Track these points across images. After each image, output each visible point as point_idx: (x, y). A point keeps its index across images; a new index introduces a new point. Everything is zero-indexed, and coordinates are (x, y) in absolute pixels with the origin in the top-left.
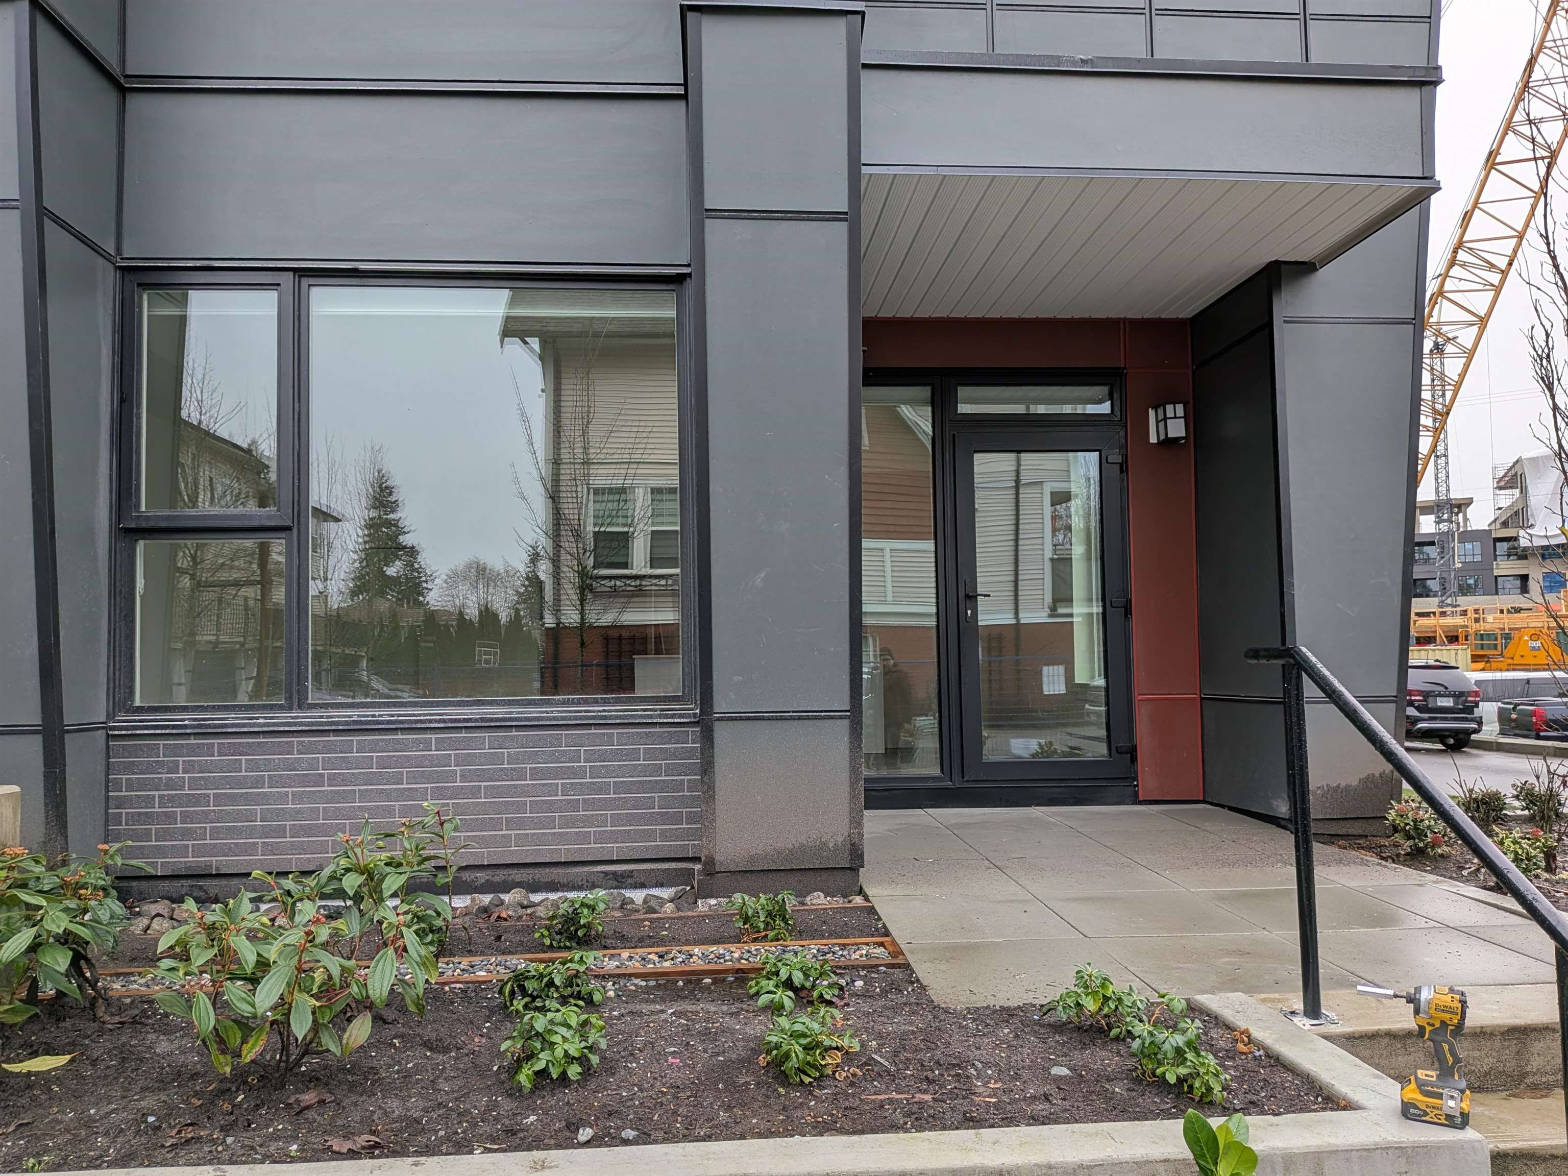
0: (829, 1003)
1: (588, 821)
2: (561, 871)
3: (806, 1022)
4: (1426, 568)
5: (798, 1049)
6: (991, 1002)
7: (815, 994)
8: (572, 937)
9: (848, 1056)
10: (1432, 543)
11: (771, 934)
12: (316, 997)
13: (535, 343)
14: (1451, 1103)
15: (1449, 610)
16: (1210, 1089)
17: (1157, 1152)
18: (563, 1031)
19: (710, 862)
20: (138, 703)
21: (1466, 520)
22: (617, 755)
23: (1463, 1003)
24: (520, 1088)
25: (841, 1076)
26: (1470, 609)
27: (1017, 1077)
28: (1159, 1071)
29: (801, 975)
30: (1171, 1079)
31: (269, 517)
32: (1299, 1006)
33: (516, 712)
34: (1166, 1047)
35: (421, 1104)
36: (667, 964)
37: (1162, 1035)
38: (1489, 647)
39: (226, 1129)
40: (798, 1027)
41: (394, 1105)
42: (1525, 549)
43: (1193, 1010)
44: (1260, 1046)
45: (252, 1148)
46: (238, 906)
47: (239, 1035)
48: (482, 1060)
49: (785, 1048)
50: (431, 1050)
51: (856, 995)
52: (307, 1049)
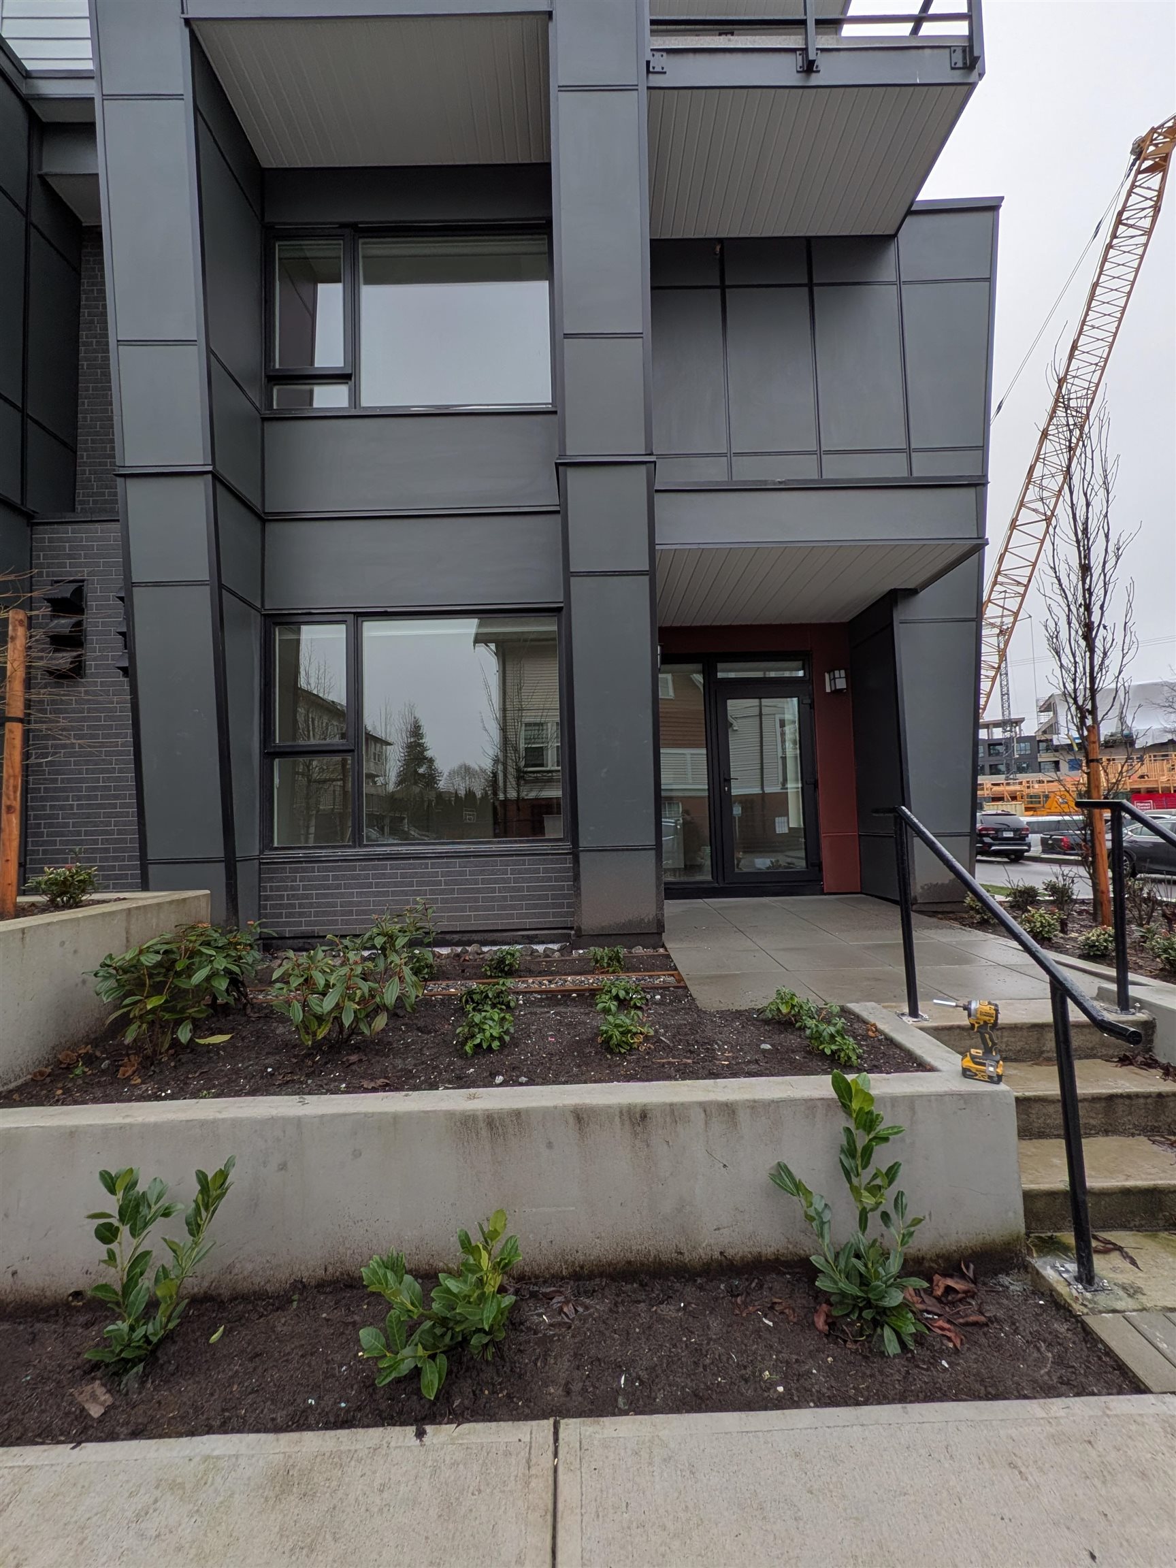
0: (640, 1008)
1: (513, 907)
2: (499, 934)
3: (623, 1019)
4: (998, 758)
5: (617, 1033)
6: (731, 1007)
7: (632, 1003)
8: (502, 971)
9: (647, 1038)
10: (1001, 744)
11: (611, 970)
12: (358, 1003)
13: (493, 646)
14: (991, 1069)
15: (1011, 781)
16: (849, 1058)
17: (816, 1094)
18: (490, 1022)
19: (579, 930)
20: (276, 845)
21: (1020, 730)
22: (527, 871)
23: (997, 1010)
24: (466, 1053)
25: (642, 1049)
26: (1024, 781)
27: (741, 1050)
28: (821, 1047)
29: (623, 992)
30: (828, 1052)
31: (343, 745)
32: (907, 1010)
33: (472, 848)
34: (825, 1034)
35: (413, 1062)
36: (552, 986)
37: (822, 1027)
38: (1036, 802)
39: (308, 1076)
40: (618, 1022)
41: (399, 1063)
42: (1057, 746)
43: (844, 1012)
44: (882, 1033)
45: (321, 1086)
46: (316, 954)
47: (316, 1024)
48: (448, 1038)
49: (610, 1033)
50: (422, 1032)
51: (656, 1003)
52: (354, 1030)
